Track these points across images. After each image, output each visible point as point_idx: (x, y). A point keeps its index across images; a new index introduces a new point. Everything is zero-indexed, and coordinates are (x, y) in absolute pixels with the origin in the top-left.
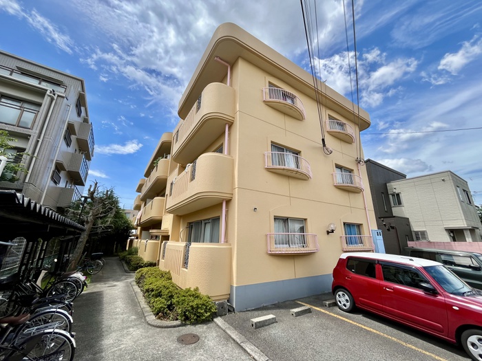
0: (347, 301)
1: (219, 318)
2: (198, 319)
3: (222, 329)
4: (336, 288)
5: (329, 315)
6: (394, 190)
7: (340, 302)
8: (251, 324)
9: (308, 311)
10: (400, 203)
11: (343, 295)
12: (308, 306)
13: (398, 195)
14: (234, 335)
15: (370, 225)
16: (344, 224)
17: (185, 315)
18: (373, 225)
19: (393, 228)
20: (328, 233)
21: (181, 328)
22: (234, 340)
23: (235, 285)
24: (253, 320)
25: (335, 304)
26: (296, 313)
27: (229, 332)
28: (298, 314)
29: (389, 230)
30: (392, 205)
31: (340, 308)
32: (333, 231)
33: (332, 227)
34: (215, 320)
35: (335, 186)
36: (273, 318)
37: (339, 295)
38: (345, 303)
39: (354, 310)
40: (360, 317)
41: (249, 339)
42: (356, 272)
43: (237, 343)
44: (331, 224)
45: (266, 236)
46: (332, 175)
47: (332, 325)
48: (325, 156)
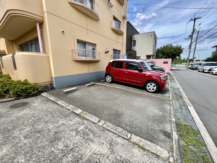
0: (110, 79)
1: (45, 93)
2: (29, 95)
3: (46, 97)
4: (106, 75)
5: (102, 85)
6: (134, 39)
7: (107, 80)
8: (63, 93)
9: (94, 84)
10: (135, 45)
11: (109, 77)
12: (93, 83)
13: (135, 41)
14: (52, 98)
15: (124, 51)
16: (114, 49)
17: (17, 94)
18: (124, 52)
19: (130, 55)
20: (106, 53)
21: (15, 101)
22: (52, 101)
23: (54, 76)
24: (64, 91)
25: (106, 81)
26: (88, 86)
27: (49, 98)
28: (89, 86)
29: (129, 56)
30: (132, 46)
31: (107, 82)
32: (108, 52)
33: (108, 50)
34: (42, 94)
35: (112, 29)
36: (76, 89)
37: (107, 77)
38: (109, 80)
39: (112, 82)
40: (114, 84)
41: (61, 99)
42: (115, 67)
43: (54, 101)
44: (107, 48)
45: (72, 50)
46: (111, 22)
47: (103, 88)
48: (108, 8)
